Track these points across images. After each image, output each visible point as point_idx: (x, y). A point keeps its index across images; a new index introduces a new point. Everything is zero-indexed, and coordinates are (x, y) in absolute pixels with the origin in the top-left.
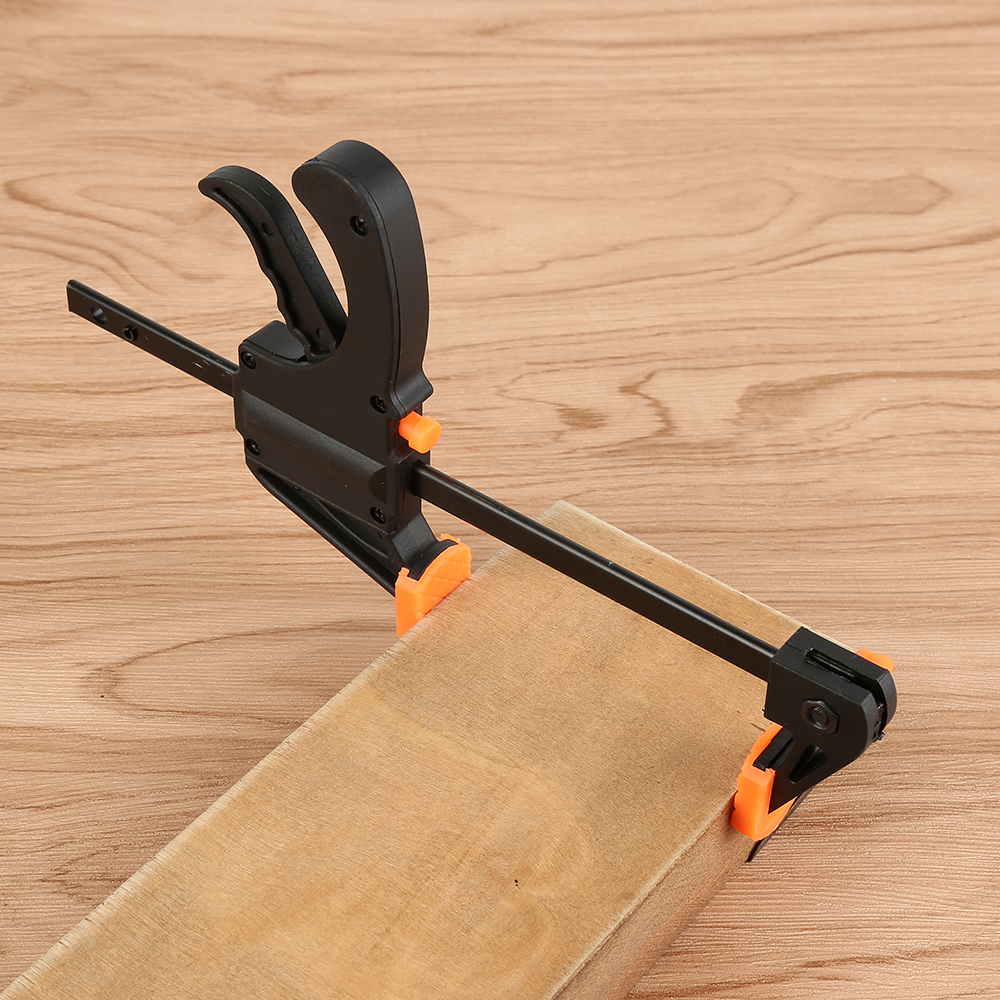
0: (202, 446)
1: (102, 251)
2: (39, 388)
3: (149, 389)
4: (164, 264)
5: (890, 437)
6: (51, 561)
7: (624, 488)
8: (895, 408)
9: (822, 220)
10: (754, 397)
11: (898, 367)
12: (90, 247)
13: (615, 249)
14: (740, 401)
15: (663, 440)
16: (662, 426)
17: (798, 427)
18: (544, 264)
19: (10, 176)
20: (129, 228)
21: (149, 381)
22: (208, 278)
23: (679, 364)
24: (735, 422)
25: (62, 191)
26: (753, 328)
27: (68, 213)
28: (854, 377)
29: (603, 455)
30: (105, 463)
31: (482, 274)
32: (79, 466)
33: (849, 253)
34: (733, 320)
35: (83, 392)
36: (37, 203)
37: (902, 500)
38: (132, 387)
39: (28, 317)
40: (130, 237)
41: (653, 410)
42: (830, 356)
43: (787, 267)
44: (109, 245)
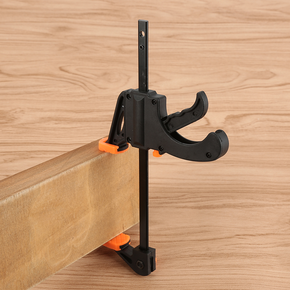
0: (103, 124)
1: (81, 82)
2: (67, 111)
3: (91, 112)
4: (95, 85)
5: (260, 127)
6: (69, 147)
7: (198, 136)
8: (261, 121)
9: (246, 80)
10: (228, 118)
11: (262, 112)
12: (78, 81)
13: (197, 85)
14: (225, 119)
15: (207, 126)
16: (207, 123)
17: (238, 125)
18: (181, 88)
19: (61, 65)
20: (87, 77)
21: (91, 110)
22: (105, 89)
23: (212, 110)
24: (224, 123)
25: (72, 69)
26: (229, 103)
27: (73, 74)
28: (252, 114)
29: (193, 129)
30: (81, 127)
31: (167, 89)
32: (75, 128)
33: (252, 87)
34: (224, 101)
35: (77, 112)
36: (66, 71)
37: (262, 141)
38: (87, 111)
39: (64, 96)
40: (87, 79)
41: (205, 120)
42: (246, 109)
43: (237, 90)
44: (82, 81)
